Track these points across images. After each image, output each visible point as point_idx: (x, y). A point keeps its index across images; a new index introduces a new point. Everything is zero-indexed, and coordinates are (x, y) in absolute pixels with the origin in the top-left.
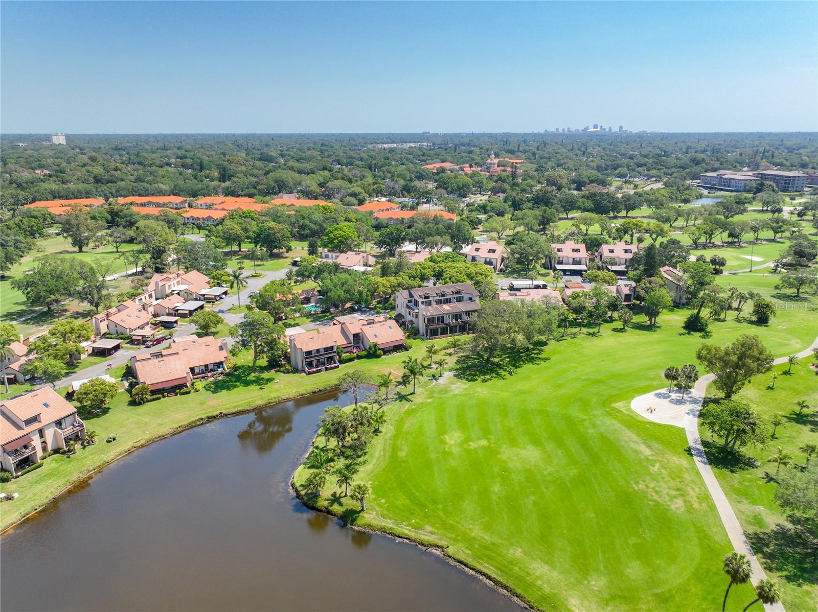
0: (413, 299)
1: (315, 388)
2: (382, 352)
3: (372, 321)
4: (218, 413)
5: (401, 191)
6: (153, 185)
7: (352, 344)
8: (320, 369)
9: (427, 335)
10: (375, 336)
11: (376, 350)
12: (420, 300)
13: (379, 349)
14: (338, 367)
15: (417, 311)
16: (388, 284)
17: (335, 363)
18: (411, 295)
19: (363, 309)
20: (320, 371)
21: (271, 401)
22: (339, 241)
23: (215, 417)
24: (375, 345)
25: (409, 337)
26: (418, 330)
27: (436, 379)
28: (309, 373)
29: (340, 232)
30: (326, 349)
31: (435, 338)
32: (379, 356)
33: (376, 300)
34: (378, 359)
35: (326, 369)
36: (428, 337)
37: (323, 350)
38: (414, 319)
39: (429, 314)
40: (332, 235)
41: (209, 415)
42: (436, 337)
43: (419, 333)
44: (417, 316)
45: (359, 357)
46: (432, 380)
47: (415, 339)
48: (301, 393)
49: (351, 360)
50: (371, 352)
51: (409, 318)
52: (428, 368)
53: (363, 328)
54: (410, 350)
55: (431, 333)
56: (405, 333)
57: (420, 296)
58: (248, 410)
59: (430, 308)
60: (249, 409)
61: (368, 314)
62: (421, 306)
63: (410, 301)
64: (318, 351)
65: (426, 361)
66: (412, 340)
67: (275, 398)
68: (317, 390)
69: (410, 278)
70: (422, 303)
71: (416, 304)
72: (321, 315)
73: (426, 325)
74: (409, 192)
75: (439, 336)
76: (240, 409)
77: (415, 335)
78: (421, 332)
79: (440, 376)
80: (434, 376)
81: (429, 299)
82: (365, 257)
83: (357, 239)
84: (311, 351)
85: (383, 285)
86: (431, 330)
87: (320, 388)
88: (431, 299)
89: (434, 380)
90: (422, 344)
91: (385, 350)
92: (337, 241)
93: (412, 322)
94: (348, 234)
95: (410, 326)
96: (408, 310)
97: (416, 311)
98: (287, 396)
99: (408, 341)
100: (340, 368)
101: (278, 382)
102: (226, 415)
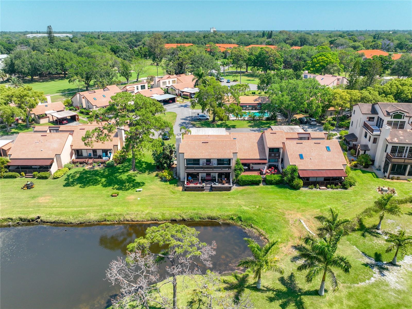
0: (376, 116)
1: (177, 214)
2: (301, 183)
3: (306, 136)
4: (34, 216)
5: (395, 48)
6: (228, 40)
7: (267, 161)
8: (203, 187)
9: (385, 171)
10: (301, 157)
11: (293, 179)
12: (387, 119)
13: (299, 177)
14: (229, 189)
15: (378, 133)
16: (348, 97)
17: (228, 182)
18: (374, 111)
19: (312, 123)
20: (202, 189)
21: (108, 218)
22: (321, 66)
23: (29, 221)
24: (294, 170)
25: (355, 167)
26: (373, 161)
27: (382, 269)
28: (186, 189)
29: (323, 57)
30: (220, 161)
31: (398, 179)
32: (296, 188)
33: (332, 116)
34: (294, 192)
35: (212, 189)
36: (387, 175)
37: (216, 162)
38: (370, 144)
39: (396, 140)
40: (315, 60)
41: (23, 216)
42: (401, 177)
43: (373, 164)
44: (375, 141)
45: (267, 182)
46: (372, 266)
47: (364, 172)
48: (155, 216)
49: (255, 183)
50: (285, 178)
51: (363, 141)
52: (370, 233)
53: (288, 143)
54: (350, 190)
55: (393, 169)
56: (351, 161)
57: (388, 114)
58: (71, 223)
59: (401, 132)
60: (73, 221)
61: (317, 128)
62: (386, 127)
63: (371, 119)
64: (209, 161)
65: (371, 216)
66: (359, 172)
67: (115, 215)
68: (179, 218)
69: (379, 94)
70: (389, 123)
71: (380, 123)
72: (265, 121)
73: (388, 157)
74: (401, 48)
75: (406, 176)
76: (62, 218)
77: (367, 166)
78: (377, 164)
79: (393, 264)
80: (378, 257)
81: (402, 120)
82: (340, 80)
83: (338, 65)
84: (198, 160)
85: (341, 98)
86: (394, 166)
87: (185, 217)
88: (406, 119)
89: (376, 270)
90: (372, 183)
91: (311, 180)
92: (318, 65)
93: (366, 148)
94: (330, 60)
95: (362, 152)
96: (364, 130)
97: (375, 133)
98: (133, 217)
99: (352, 174)
100: (231, 191)
101: (140, 191)
102: (43, 222)
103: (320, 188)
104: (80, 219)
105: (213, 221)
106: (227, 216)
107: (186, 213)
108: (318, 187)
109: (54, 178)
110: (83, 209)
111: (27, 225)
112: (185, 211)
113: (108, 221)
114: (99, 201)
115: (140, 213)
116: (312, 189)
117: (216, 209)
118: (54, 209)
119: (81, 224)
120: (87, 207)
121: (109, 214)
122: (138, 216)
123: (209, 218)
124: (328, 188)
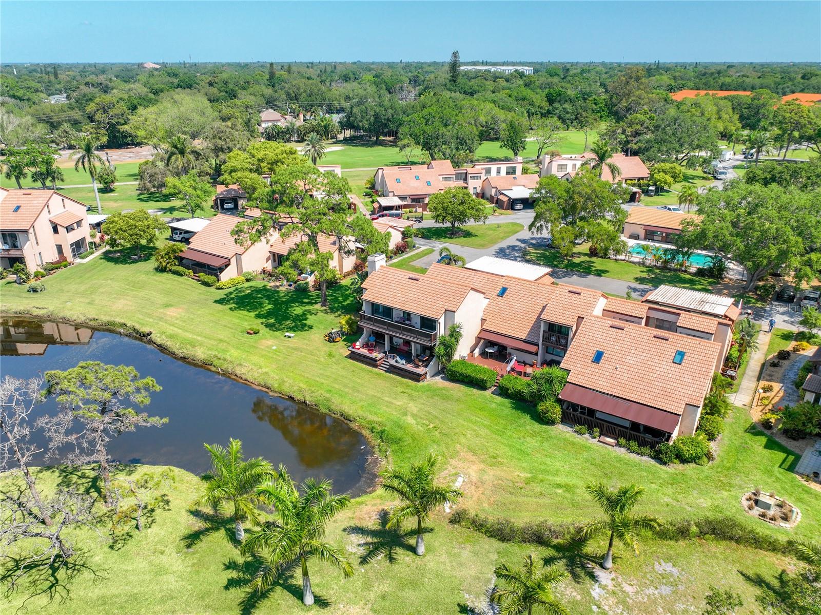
2: (558, 411)
7: (537, 349)
10: (598, 357)
14: (419, 379)
20: (374, 363)
23: (140, 335)
25: (764, 428)
28: (351, 355)
35: (392, 369)
37: (418, 321)
48: (270, 382)
49: (475, 383)
66: (759, 441)
67: (226, 360)
68: (299, 397)
84: (390, 309)
87: (308, 399)
100: (421, 384)
101: (290, 337)
102: (151, 342)
103: (603, 438)
104: (185, 351)
105: (346, 421)
106: (369, 422)
107: (312, 392)
108: (597, 434)
109: (217, 289)
110: (199, 338)
111: (136, 338)
112: (313, 389)
113: (214, 366)
114: (223, 334)
115: (255, 369)
116: (580, 433)
117: (362, 403)
118: (172, 328)
119: (184, 359)
120: (205, 337)
121: (219, 356)
122: (250, 374)
123: (342, 415)
124: (620, 446)
